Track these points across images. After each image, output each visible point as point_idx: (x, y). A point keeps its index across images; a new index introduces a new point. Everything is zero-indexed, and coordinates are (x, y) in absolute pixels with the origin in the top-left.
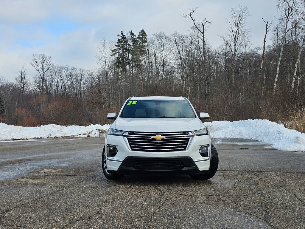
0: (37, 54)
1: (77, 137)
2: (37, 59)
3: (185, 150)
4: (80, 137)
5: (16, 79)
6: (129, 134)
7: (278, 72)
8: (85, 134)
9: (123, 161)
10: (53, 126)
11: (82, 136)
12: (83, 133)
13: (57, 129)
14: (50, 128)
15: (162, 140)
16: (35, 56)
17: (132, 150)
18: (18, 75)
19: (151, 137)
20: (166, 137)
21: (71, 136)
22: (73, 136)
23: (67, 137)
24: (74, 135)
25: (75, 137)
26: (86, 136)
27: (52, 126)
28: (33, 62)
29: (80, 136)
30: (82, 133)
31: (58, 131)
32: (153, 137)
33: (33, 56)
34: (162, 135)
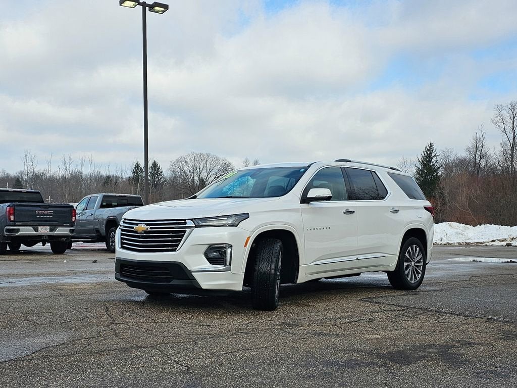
0: (504, 105)
1: (486, 245)
2: (504, 112)
3: (175, 250)
4: (492, 246)
5: (468, 150)
8: (503, 241)
10: (450, 225)
11: (497, 243)
12: (501, 238)
13: (456, 230)
14: (445, 229)
15: (146, 232)
16: (499, 108)
18: (470, 143)
21: (477, 243)
22: (479, 243)
23: (468, 244)
24: (482, 241)
25: (483, 244)
26: (504, 243)
27: (448, 225)
28: (497, 119)
29: (493, 243)
30: (498, 239)
31: (457, 233)
32: (135, 227)
33: (496, 108)
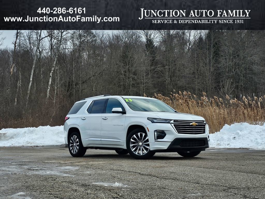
6: (174, 121)
7: (31, 80)
9: (172, 142)
15: (197, 126)
17: (179, 133)
19: (190, 124)
20: (198, 124)
32: (191, 124)
34: (196, 122)
